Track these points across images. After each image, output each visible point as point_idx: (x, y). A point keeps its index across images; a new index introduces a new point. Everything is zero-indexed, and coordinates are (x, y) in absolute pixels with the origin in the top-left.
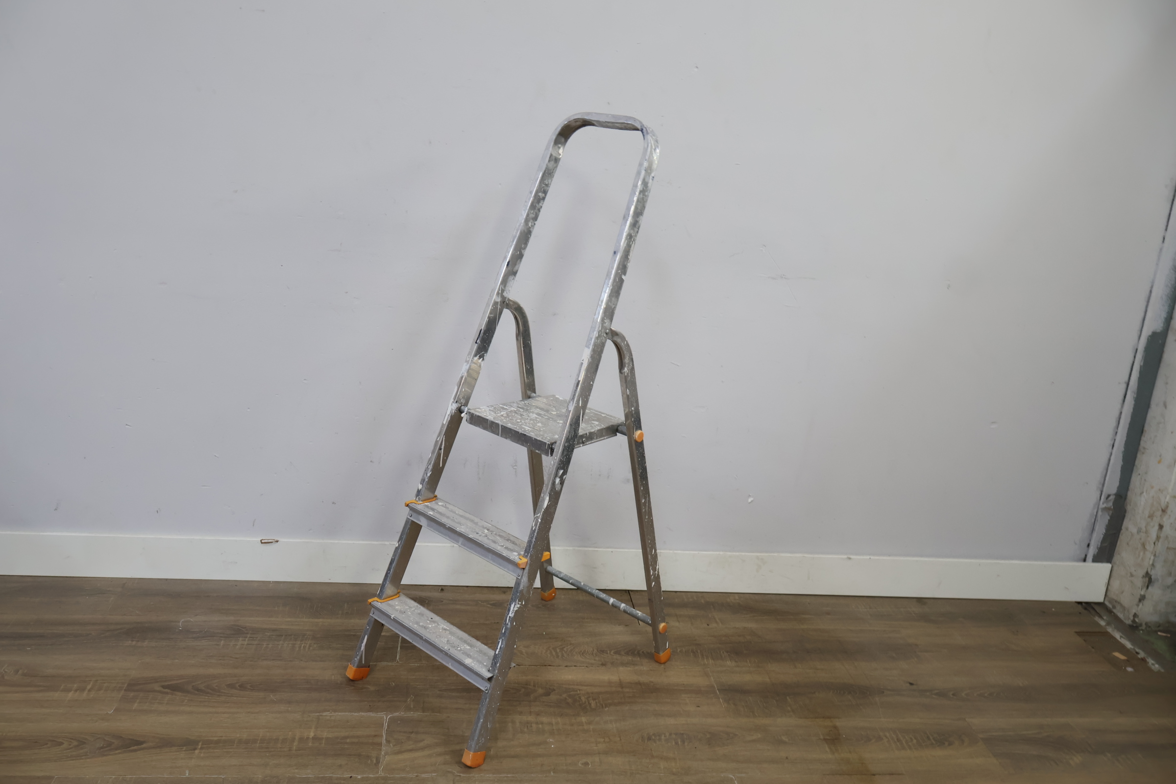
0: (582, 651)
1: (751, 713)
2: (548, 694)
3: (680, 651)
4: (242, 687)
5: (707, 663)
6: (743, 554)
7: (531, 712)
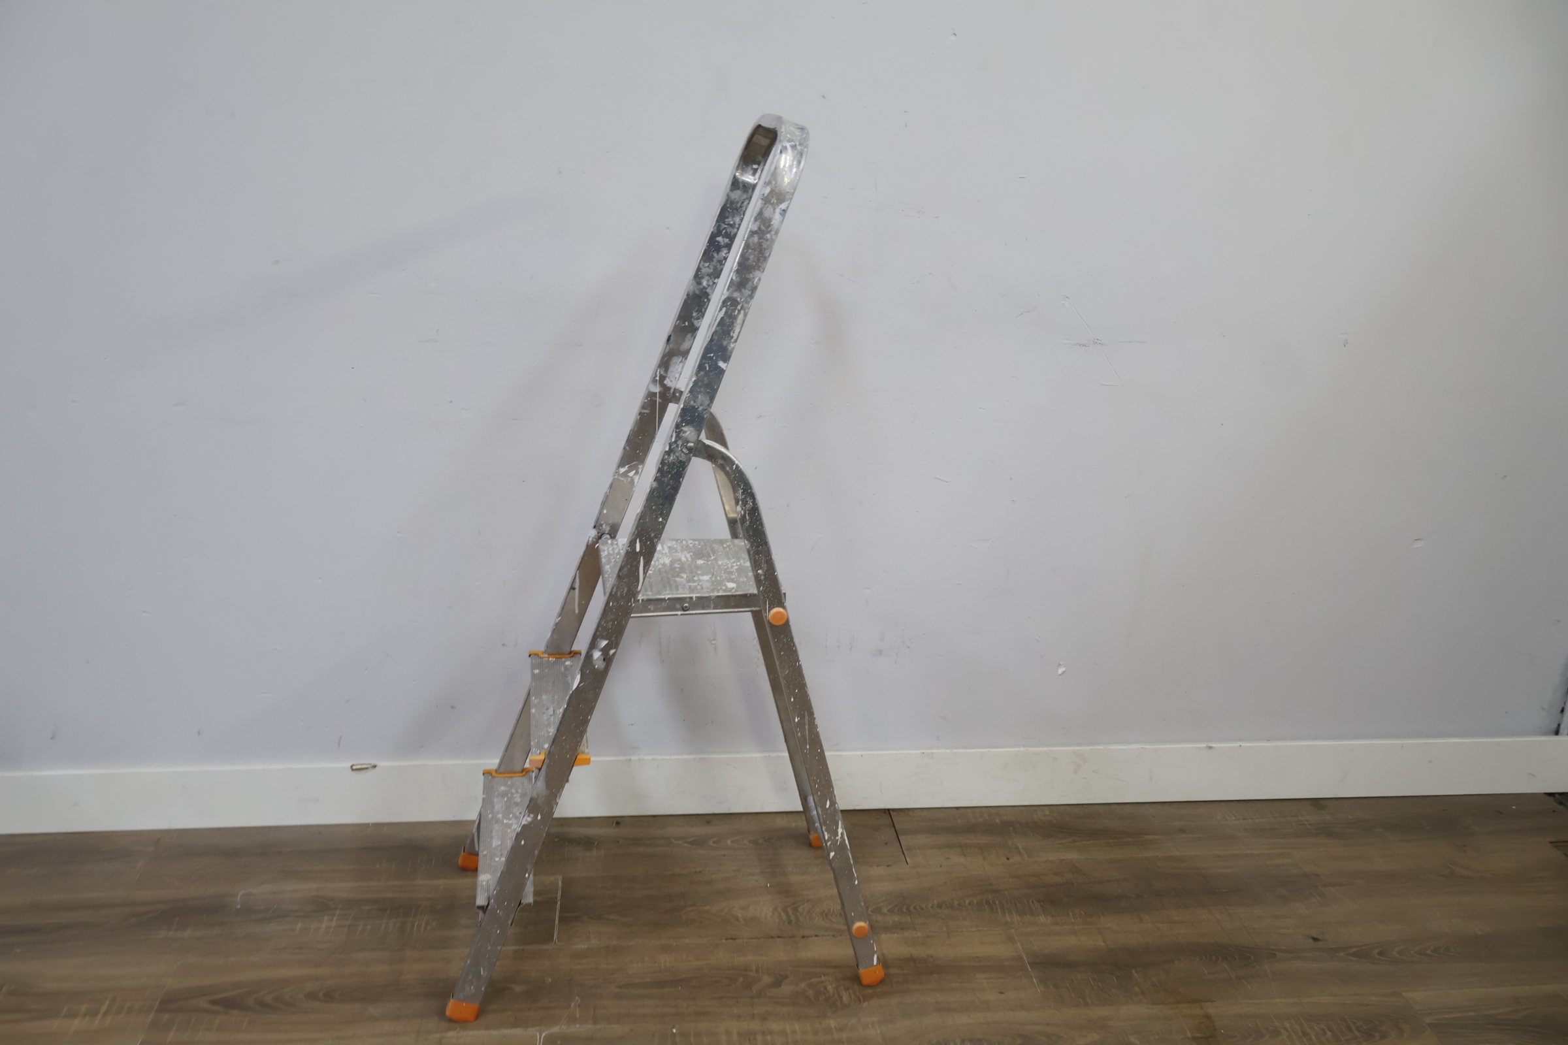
0: (826, 911)
1: (1081, 1000)
2: (777, 984)
3: (969, 904)
4: (328, 996)
5: (1009, 920)
6: (1054, 749)
7: (753, 1015)
